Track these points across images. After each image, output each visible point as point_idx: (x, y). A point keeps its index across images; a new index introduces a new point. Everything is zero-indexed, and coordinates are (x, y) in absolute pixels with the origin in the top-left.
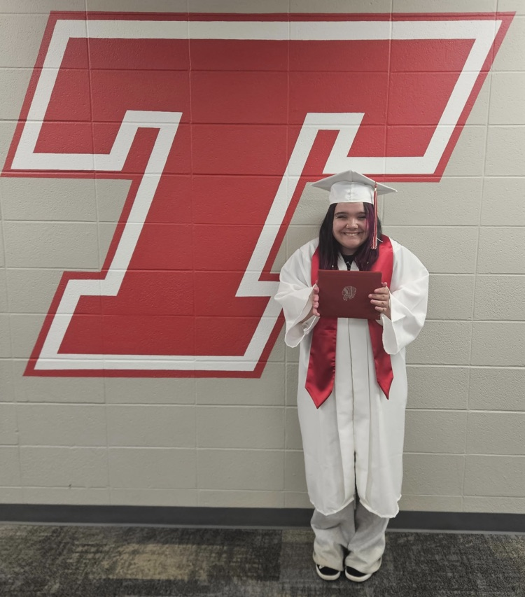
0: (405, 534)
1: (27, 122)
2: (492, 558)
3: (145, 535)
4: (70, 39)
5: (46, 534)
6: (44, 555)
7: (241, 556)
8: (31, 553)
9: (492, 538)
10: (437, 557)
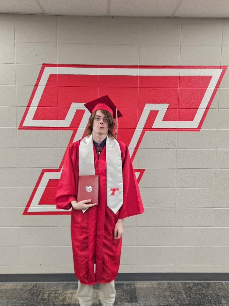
0: (188, 283)
1: (30, 107)
2: (227, 291)
3: (75, 286)
4: (50, 74)
5: (30, 287)
6: (32, 295)
7: (119, 294)
8: (26, 295)
9: (226, 284)
10: (203, 292)
